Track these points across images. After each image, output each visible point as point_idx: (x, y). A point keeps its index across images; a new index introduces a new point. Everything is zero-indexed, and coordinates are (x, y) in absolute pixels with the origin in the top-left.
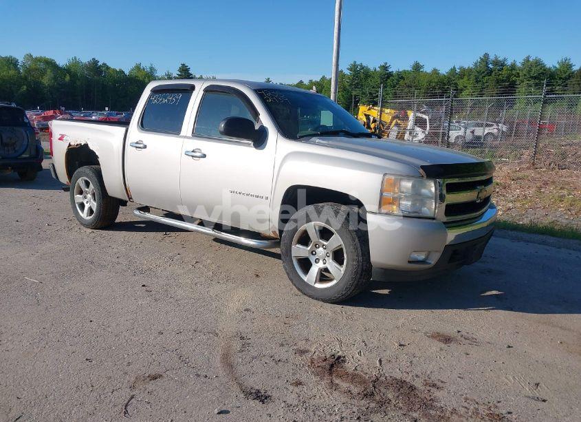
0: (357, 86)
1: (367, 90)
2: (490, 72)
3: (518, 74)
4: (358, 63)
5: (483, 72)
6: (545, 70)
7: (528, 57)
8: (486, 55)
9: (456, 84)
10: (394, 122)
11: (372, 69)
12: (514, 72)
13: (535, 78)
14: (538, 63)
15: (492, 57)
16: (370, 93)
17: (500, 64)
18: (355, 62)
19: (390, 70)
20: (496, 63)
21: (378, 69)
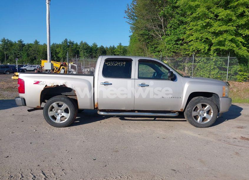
0: (7, 49)
1: (13, 52)
2: (69, 46)
3: (79, 47)
4: (6, 39)
5: (66, 46)
6: (88, 47)
7: (82, 41)
8: (66, 39)
9: (56, 50)
10: (62, 67)
11: (13, 42)
12: (78, 47)
13: (85, 49)
14: (86, 44)
15: (68, 40)
16: (14, 53)
17: (72, 43)
18: (4, 38)
19: (24, 43)
20: (70, 43)
21: (17, 42)
